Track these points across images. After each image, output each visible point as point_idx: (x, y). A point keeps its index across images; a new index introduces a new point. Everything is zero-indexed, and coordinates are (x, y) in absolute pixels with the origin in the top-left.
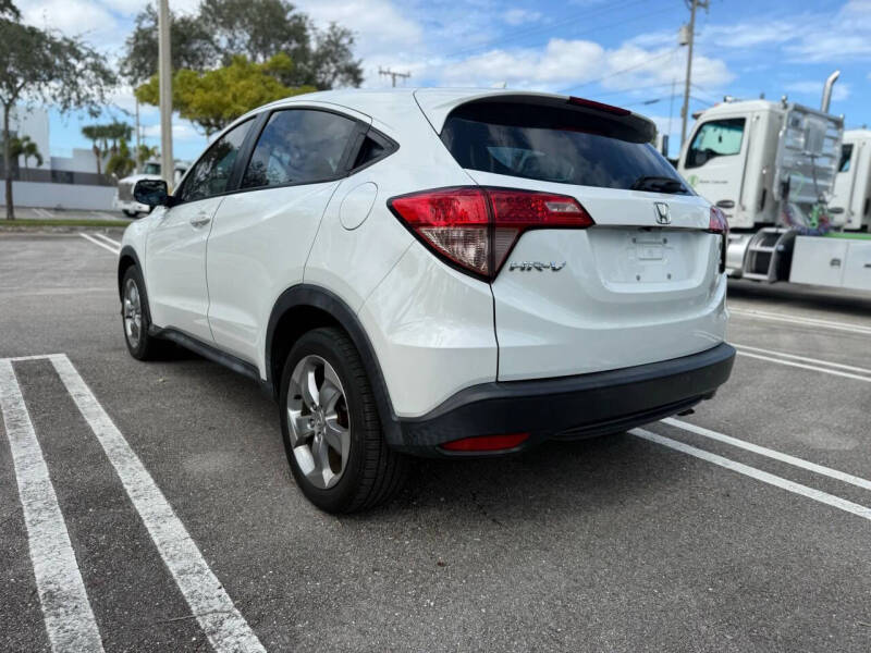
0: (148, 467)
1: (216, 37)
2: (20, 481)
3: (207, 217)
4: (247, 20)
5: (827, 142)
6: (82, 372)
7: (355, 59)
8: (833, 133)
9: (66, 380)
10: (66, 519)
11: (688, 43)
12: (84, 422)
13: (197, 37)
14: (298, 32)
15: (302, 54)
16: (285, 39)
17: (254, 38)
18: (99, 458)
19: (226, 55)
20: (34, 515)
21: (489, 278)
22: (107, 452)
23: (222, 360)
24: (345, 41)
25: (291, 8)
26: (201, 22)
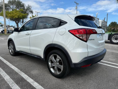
0: (26, 74)
1: (11, 6)
2: (5, 79)
3: (29, 33)
4: (15, 4)
5: (97, 21)
6: (4, 59)
7: (32, 10)
8: (98, 20)
9: (3, 60)
10: (17, 85)
11: (76, 9)
12: (10, 67)
13: (7, 6)
14: (23, 6)
15: (24, 9)
16: (21, 7)
17: (16, 6)
18: (16, 73)
19: (12, 9)
20: (11, 85)
21: (86, 41)
22: (17, 72)
23: (32, 55)
24: (30, 7)
25: (22, 2)
26: (8, 4)
